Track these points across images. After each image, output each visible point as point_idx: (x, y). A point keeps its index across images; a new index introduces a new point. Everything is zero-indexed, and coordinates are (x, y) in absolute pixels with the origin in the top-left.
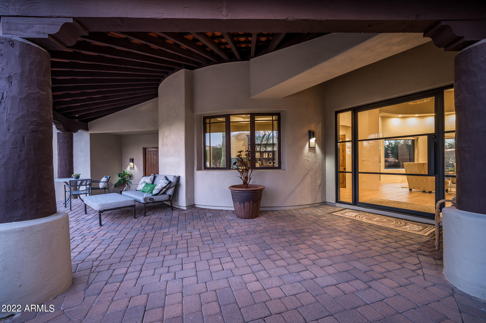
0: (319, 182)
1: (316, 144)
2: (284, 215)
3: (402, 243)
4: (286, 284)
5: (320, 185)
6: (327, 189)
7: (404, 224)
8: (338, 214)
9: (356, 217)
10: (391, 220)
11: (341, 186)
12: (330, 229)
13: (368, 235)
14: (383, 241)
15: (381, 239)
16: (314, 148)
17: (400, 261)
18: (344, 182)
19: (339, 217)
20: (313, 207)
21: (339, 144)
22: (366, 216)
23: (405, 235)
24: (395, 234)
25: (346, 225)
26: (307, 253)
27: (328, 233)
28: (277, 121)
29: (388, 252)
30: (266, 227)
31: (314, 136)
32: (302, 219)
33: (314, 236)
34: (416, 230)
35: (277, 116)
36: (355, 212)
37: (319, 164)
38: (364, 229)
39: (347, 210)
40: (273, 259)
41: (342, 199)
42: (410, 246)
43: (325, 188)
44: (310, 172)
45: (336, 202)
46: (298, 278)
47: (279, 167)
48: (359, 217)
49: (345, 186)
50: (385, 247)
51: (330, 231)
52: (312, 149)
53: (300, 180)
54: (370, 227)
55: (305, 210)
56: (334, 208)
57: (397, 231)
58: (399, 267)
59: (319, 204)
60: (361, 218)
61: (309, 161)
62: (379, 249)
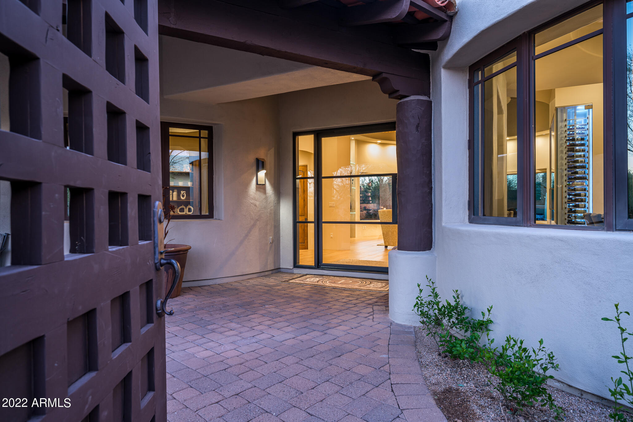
0: (271, 237)
1: (266, 180)
2: (221, 289)
3: (362, 299)
4: (241, 346)
5: (272, 242)
6: (281, 248)
7: (369, 283)
8: (297, 281)
9: (319, 282)
10: (356, 281)
11: (300, 247)
12: (286, 297)
13: (330, 297)
14: (344, 300)
15: (343, 299)
16: (264, 186)
17: (355, 313)
18: (306, 241)
19: (298, 284)
20: (261, 276)
21: (298, 181)
22: (330, 280)
23: (367, 293)
24: (358, 293)
25: (306, 291)
26: (261, 321)
27: (285, 300)
28: (207, 139)
29: (347, 308)
30: (198, 305)
31: (263, 168)
32: (249, 291)
33: (267, 306)
34: (379, 287)
35: (207, 132)
36: (317, 277)
37: (271, 210)
38: (326, 292)
39: (308, 276)
40: (220, 331)
41: (301, 263)
42: (369, 300)
43: (279, 247)
44: (258, 222)
45: (294, 268)
46: (254, 340)
47: (211, 216)
48: (322, 282)
49: (306, 247)
50: (345, 304)
51: (286, 299)
52: (261, 187)
53: (244, 235)
54: (333, 290)
55: (251, 281)
56: (291, 275)
57: (360, 290)
58: (355, 316)
59: (270, 272)
60: (324, 282)
61: (257, 205)
62: (339, 307)
